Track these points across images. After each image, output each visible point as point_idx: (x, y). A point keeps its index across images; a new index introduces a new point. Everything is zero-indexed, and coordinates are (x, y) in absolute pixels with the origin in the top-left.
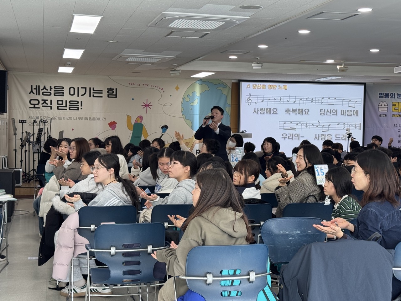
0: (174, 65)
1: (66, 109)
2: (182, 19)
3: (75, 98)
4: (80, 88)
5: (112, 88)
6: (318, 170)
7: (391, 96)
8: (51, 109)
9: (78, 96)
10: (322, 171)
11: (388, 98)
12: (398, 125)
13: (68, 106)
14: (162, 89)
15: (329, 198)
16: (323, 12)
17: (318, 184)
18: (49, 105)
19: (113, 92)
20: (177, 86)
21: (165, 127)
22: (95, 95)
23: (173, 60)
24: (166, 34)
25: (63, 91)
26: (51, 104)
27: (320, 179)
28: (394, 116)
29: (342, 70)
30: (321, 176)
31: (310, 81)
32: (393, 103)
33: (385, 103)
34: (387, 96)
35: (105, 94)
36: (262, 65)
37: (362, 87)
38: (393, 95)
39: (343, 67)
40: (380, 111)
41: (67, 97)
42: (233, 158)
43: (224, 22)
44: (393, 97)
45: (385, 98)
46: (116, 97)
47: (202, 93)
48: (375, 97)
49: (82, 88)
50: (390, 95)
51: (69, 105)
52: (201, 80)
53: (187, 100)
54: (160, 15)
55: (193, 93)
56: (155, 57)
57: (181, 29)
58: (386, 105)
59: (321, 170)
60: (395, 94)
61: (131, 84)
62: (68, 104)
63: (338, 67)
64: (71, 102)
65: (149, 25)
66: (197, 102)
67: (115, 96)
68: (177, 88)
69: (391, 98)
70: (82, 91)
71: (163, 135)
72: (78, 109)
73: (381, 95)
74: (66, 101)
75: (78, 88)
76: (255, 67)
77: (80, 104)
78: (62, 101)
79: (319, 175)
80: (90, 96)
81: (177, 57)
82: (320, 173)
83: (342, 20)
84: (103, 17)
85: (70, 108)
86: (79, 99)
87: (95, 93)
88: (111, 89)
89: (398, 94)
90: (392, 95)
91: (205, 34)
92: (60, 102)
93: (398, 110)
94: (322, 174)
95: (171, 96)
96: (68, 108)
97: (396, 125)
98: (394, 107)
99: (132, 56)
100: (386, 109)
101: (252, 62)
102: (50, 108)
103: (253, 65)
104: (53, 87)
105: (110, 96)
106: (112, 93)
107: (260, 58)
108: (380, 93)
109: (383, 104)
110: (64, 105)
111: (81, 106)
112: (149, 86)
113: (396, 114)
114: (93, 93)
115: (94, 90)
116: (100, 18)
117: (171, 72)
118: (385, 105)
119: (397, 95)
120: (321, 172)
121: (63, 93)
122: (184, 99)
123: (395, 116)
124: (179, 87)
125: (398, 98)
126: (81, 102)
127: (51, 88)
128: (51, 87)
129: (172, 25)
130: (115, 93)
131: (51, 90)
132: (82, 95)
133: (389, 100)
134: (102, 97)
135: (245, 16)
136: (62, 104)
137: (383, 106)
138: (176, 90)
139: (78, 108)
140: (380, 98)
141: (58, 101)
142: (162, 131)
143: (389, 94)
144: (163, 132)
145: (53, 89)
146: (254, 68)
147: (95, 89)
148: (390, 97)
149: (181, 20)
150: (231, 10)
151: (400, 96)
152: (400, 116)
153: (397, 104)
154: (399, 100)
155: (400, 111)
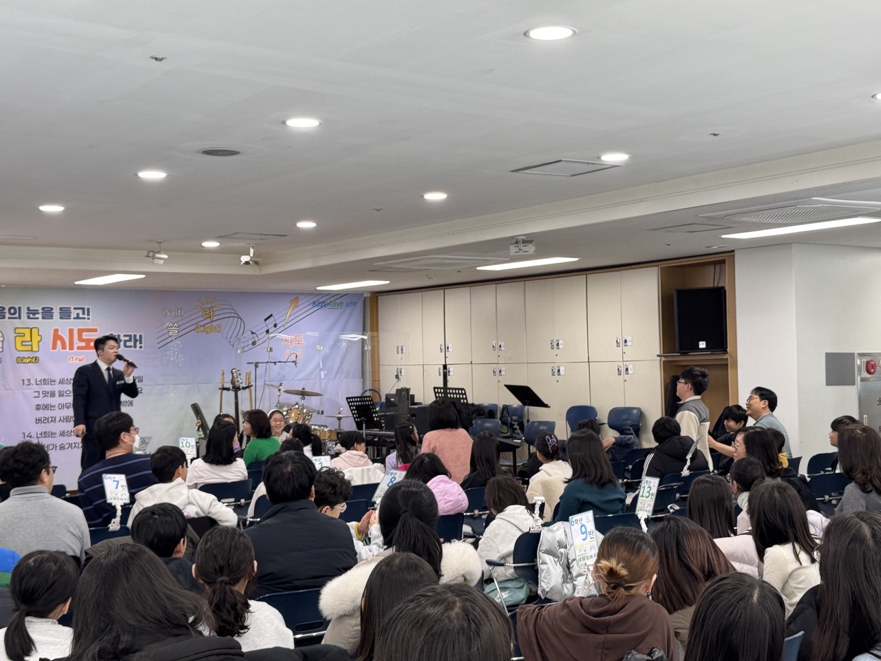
7: (10, 313)
11: (4, 317)
12: (33, 382)
28: (20, 360)
32: (17, 331)
34: (1, 314)
38: (15, 313)
44: (17, 315)
50: (7, 311)
60: (20, 308)
69: (9, 318)
89: (28, 309)
90: (12, 311)
93: (32, 345)
97: (26, 382)
98: (19, 340)
113: (26, 355)
119: (26, 311)
123: (25, 360)
125: (29, 318)
133: (7, 323)
143: (4, 309)
148: (7, 315)
151: (35, 312)
152: (36, 359)
153: (27, 332)
154: (32, 323)
155: (35, 348)
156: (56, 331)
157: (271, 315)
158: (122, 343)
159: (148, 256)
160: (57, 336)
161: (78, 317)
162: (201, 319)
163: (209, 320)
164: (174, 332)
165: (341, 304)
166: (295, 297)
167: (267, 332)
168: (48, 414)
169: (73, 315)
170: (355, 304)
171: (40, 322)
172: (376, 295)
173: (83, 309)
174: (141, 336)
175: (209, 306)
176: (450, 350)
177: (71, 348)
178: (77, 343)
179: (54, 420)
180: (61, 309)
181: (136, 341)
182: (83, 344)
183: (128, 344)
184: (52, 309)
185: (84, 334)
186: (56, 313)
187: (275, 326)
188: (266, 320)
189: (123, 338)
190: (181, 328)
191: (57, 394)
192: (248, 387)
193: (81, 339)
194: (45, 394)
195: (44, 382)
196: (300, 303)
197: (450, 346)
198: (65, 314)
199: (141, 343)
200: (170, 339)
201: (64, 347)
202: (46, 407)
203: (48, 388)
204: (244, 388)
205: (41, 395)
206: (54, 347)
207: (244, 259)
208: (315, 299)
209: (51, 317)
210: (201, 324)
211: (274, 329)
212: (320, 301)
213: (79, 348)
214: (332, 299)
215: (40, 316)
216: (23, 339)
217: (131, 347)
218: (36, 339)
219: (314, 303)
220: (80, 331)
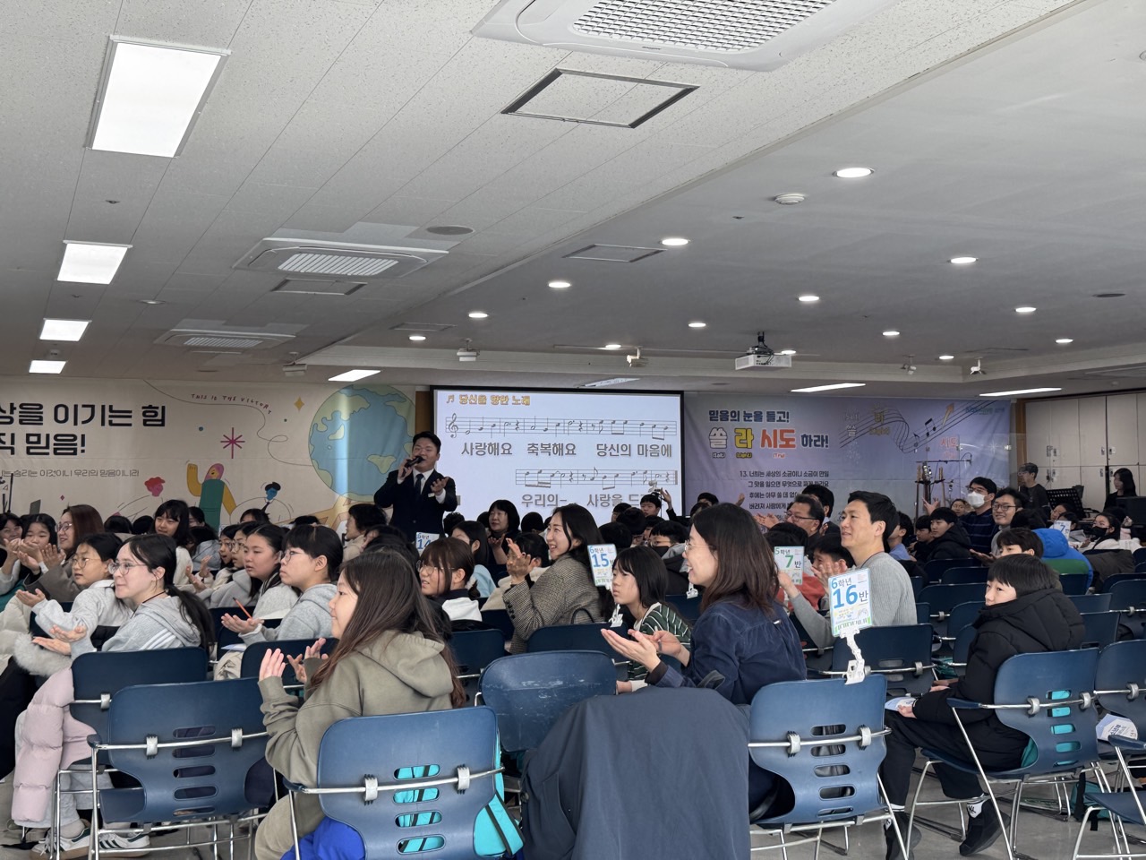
0: (292, 355)
1: (47, 454)
2: (307, 252)
3: (68, 428)
4: (80, 408)
5: (153, 406)
6: (595, 556)
7: (732, 416)
8: (13, 453)
9: (76, 424)
10: (604, 557)
11: (727, 420)
12: (748, 473)
13: (52, 446)
14: (266, 406)
15: (619, 613)
16: (594, 246)
17: (598, 583)
18: (8, 444)
19: (156, 414)
20: (300, 400)
21: (273, 488)
22: (113, 422)
23: (289, 342)
24: (273, 287)
25: (42, 413)
26: (13, 442)
27: (599, 573)
28: (739, 456)
29: (636, 364)
30: (602, 567)
31: (576, 387)
32: (737, 431)
33: (721, 431)
34: (724, 416)
35: (137, 418)
36: (478, 354)
37: (677, 399)
38: (735, 415)
39: (638, 357)
40: (713, 445)
41: (49, 427)
42: (421, 541)
43: (395, 260)
44: (736, 418)
45: (721, 420)
46: (163, 425)
47: (352, 414)
48: (702, 419)
49: (84, 406)
50: (729, 414)
51: (55, 444)
52: (349, 386)
53: (322, 428)
54: (258, 244)
55: (335, 414)
56: (249, 337)
57: (306, 275)
58: (724, 433)
59: (602, 555)
60: (738, 412)
61: (198, 397)
62: (52, 441)
63: (629, 358)
64: (59, 438)
65: (235, 265)
66: (342, 434)
67: (160, 423)
68: (299, 404)
69: (731, 420)
70: (84, 414)
71: (268, 503)
72: (75, 453)
73: (713, 416)
74: (48, 436)
75: (76, 406)
76: (464, 357)
77: (79, 441)
78: (39, 436)
79: (597, 565)
80: (103, 424)
81: (297, 336)
82: (600, 562)
83: (631, 261)
84: (131, 246)
85: (55, 450)
86: (78, 431)
87: (115, 417)
88: (150, 407)
89: (745, 412)
90: (733, 414)
91: (355, 286)
92: (33, 439)
93: (747, 443)
94: (605, 563)
95: (286, 420)
96: (51, 451)
97: (743, 474)
98: (738, 438)
99: (199, 334)
100: (724, 442)
101: (457, 348)
102: (9, 451)
103: (459, 354)
104: (17, 405)
105: (148, 423)
106: (153, 417)
107: (473, 339)
108: (710, 412)
109: (718, 433)
110: (43, 444)
111: (83, 444)
112: (238, 401)
113: (743, 451)
114: (110, 416)
115: (111, 410)
116: (125, 249)
117: (284, 369)
118: (721, 435)
119: (743, 414)
120: (603, 559)
121: (41, 419)
122: (314, 426)
123: (742, 456)
124: (303, 400)
125: (745, 420)
126: (83, 436)
127: (12, 409)
128: (12, 405)
129: (286, 266)
130: (159, 417)
131: (12, 412)
132: (83, 422)
133: (730, 424)
134: (130, 425)
135: (437, 249)
136: (39, 442)
137: (718, 436)
138: (296, 407)
139: (75, 450)
140: (711, 420)
141: (28, 436)
142: (266, 496)
143: (727, 412)
144: (269, 498)
145: (18, 409)
146: (461, 359)
147: (114, 409)
148: (730, 418)
149: (304, 255)
150: (410, 236)
151: (749, 415)
152: (750, 455)
153: (743, 432)
154: (747, 425)
155: (749, 446)
156: (764, 431)
157: (931, 420)
158: (813, 443)
159: (904, 368)
160: (765, 436)
161: (780, 420)
162: (874, 422)
163: (880, 424)
164: (852, 434)
165: (991, 409)
166: (951, 404)
167: (928, 434)
168: (759, 501)
169: (777, 418)
170: (1003, 410)
171: (753, 424)
172: (1024, 401)
173: (784, 413)
174: (827, 437)
175: (880, 411)
176: (1113, 452)
177: (775, 446)
178: (780, 442)
179: (763, 506)
180: (768, 413)
181: (823, 441)
182: (784, 443)
183: (818, 443)
184: (761, 413)
185: (785, 434)
186: (765, 417)
187: (934, 429)
188: (926, 424)
189: (813, 438)
190: (858, 430)
191: (765, 485)
192: (942, 481)
193: (782, 439)
194: (757, 484)
195: (757, 474)
196: (955, 409)
197: (1113, 448)
198: (771, 417)
199: (827, 442)
200: (848, 441)
201: (770, 445)
202: (758, 495)
203: (759, 479)
204: (937, 482)
205: (754, 485)
206: (763, 445)
207: (974, 369)
208: (968, 405)
209: (761, 420)
210: (874, 426)
211: (933, 432)
212: (973, 407)
213: (781, 446)
214: (983, 406)
215: (752, 419)
216: (741, 438)
217: (819, 446)
218: (750, 438)
219: (967, 408)
220: (782, 432)
